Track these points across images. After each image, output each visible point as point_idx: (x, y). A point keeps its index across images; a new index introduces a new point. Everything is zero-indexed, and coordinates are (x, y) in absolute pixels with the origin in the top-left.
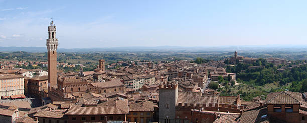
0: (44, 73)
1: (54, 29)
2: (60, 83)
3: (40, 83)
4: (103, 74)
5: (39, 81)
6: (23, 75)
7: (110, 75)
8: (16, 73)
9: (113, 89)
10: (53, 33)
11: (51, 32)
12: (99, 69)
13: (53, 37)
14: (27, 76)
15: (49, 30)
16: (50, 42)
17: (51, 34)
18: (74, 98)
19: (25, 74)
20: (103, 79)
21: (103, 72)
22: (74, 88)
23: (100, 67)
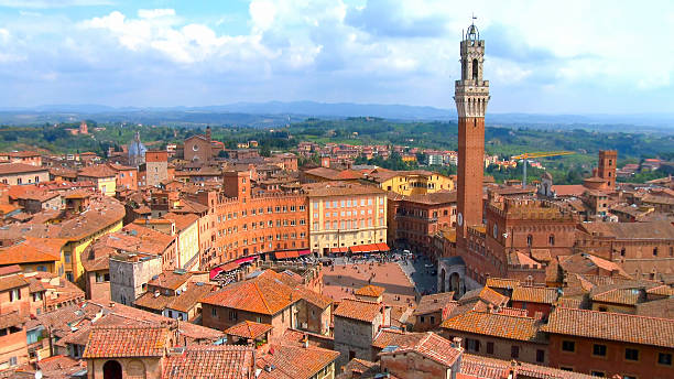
0: (441, 184)
1: (479, 50)
2: (495, 217)
3: (431, 212)
4: (611, 196)
5: (427, 207)
6: (385, 188)
7: (632, 200)
8: (366, 181)
9: (650, 249)
10: (475, 62)
11: (469, 59)
12: (597, 179)
13: (475, 74)
14: (395, 189)
15: (464, 53)
16: (467, 89)
17: (470, 65)
18: (539, 266)
19: (389, 183)
20: (613, 212)
21: (612, 189)
22: (536, 234)
23: (601, 175)
